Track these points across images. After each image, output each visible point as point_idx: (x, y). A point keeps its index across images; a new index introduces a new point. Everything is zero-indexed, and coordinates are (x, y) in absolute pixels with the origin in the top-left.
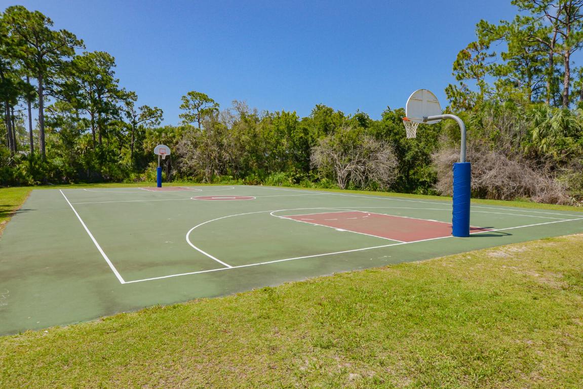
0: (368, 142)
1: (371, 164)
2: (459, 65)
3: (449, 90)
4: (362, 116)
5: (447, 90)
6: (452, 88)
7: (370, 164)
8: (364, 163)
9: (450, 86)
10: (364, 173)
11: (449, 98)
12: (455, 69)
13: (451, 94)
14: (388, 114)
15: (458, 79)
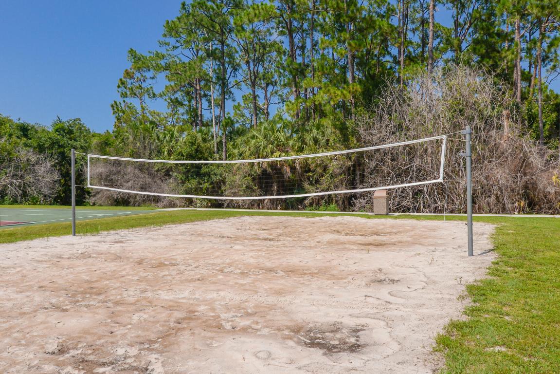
0: (26, 154)
1: (30, 178)
2: (123, 83)
3: (115, 106)
4: (24, 126)
5: (112, 106)
6: (117, 105)
7: (28, 177)
8: (22, 177)
9: (115, 102)
10: (20, 186)
11: (114, 114)
12: (119, 87)
13: (116, 110)
14: (57, 125)
15: (122, 97)
